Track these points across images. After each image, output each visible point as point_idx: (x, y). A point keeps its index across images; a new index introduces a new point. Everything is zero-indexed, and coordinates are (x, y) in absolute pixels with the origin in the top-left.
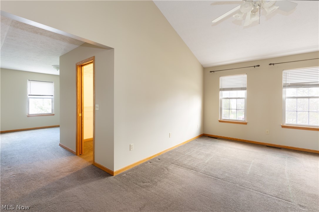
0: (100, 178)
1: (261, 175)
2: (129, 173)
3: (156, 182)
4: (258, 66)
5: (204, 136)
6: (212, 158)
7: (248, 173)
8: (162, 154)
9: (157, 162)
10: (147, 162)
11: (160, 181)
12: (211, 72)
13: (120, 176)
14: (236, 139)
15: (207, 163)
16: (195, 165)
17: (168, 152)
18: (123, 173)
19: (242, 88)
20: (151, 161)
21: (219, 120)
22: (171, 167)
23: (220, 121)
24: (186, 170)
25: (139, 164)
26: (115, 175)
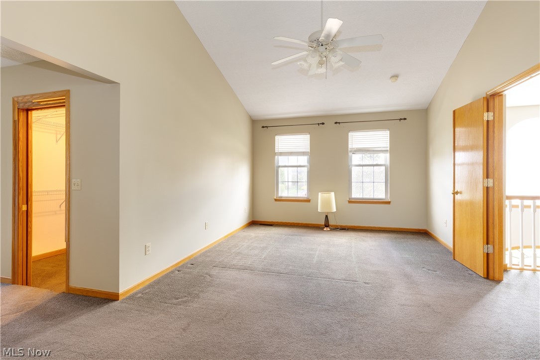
0: (92, 308)
1: (328, 261)
2: (147, 291)
3: (197, 295)
4: (323, 124)
5: (253, 223)
6: (269, 252)
7: (315, 262)
8: (194, 256)
9: (190, 268)
10: (172, 272)
11: (202, 291)
12: (263, 127)
13: (132, 298)
14: (297, 223)
15: (265, 258)
16: (249, 263)
17: (204, 252)
18: (136, 293)
19: (304, 152)
20: (179, 268)
21: (275, 198)
22: (214, 272)
23: (276, 200)
24: (238, 272)
25: (160, 276)
26: (121, 298)
